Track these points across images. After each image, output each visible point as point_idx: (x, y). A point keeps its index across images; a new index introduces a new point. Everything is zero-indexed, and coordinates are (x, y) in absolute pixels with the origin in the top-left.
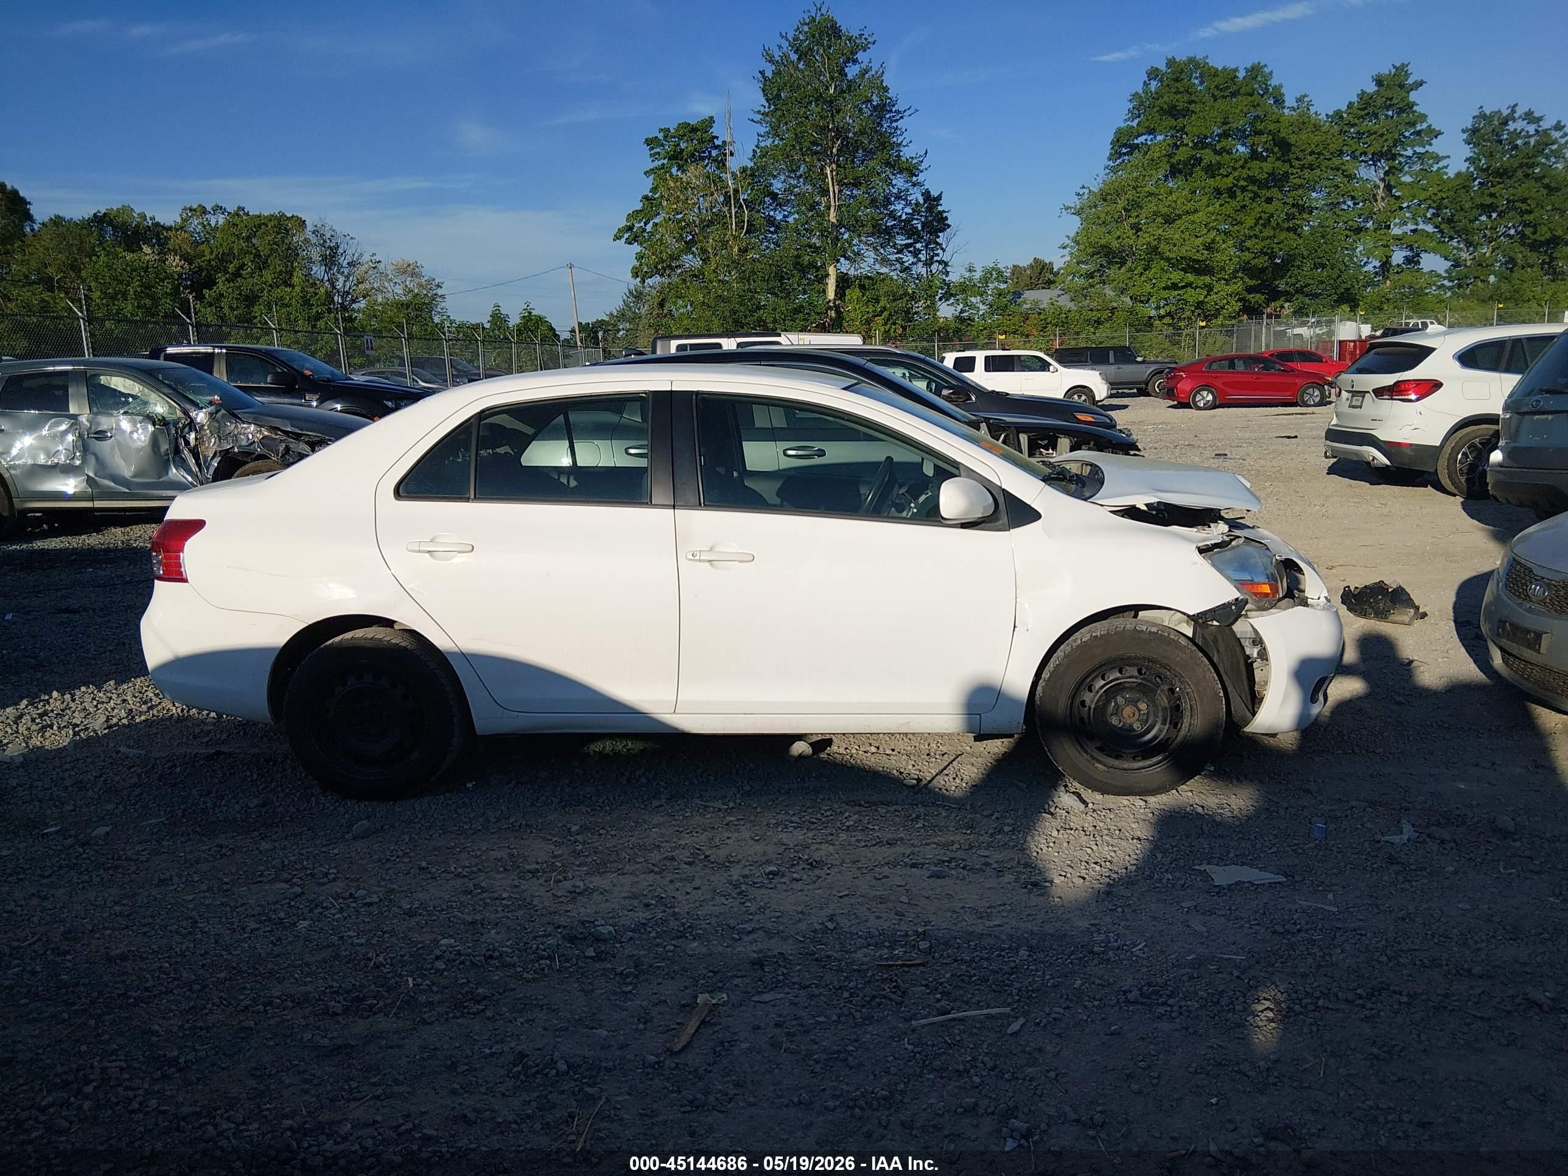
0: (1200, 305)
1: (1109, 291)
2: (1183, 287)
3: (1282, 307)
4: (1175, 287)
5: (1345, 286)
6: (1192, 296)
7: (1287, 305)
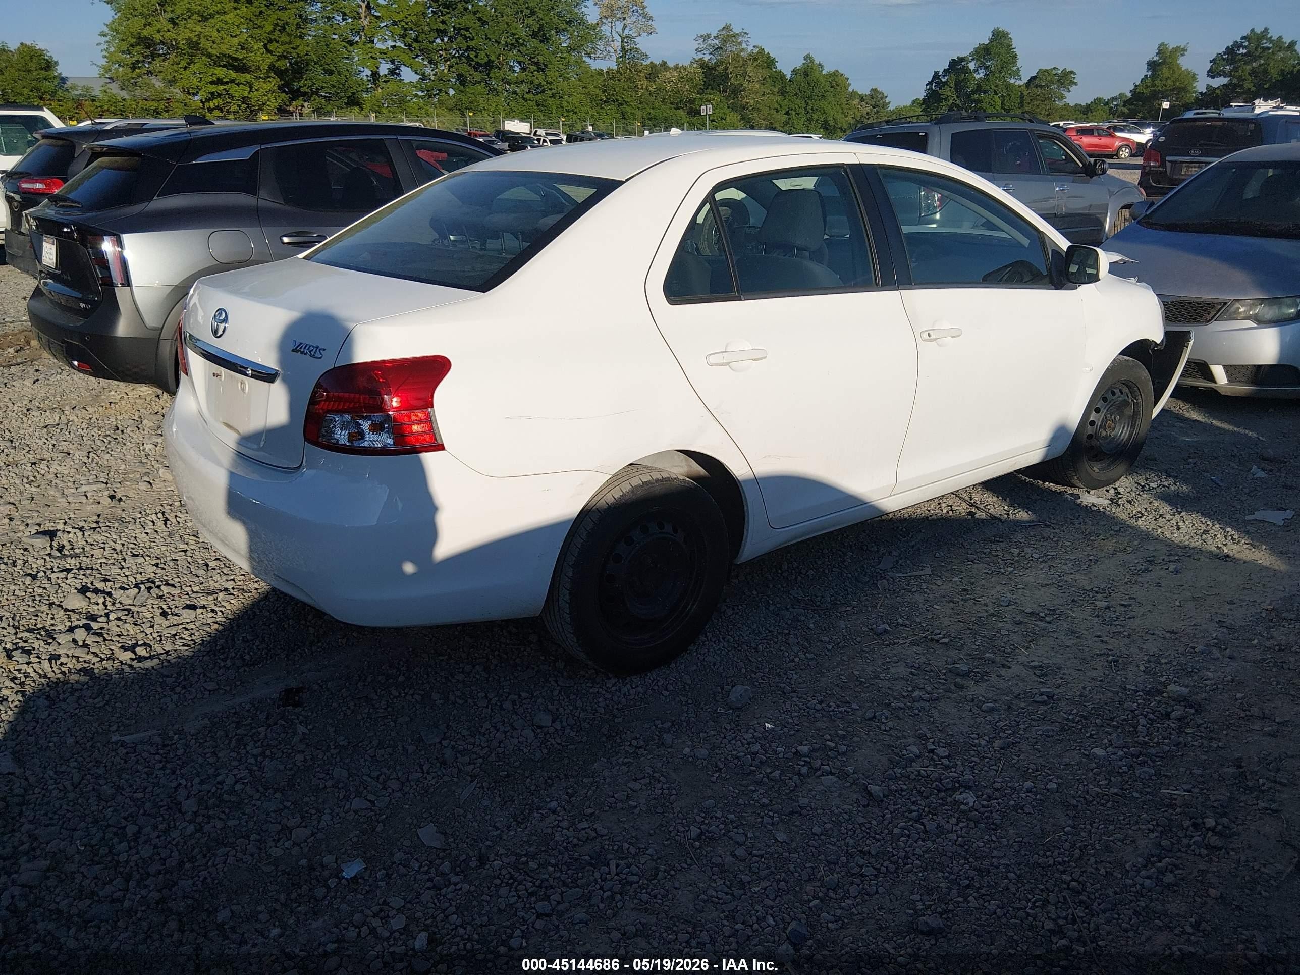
0: (245, 100)
1: (157, 83)
2: (227, 83)
3: (303, 106)
4: (219, 82)
5: (351, 90)
6: (238, 91)
7: (306, 104)
